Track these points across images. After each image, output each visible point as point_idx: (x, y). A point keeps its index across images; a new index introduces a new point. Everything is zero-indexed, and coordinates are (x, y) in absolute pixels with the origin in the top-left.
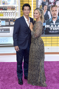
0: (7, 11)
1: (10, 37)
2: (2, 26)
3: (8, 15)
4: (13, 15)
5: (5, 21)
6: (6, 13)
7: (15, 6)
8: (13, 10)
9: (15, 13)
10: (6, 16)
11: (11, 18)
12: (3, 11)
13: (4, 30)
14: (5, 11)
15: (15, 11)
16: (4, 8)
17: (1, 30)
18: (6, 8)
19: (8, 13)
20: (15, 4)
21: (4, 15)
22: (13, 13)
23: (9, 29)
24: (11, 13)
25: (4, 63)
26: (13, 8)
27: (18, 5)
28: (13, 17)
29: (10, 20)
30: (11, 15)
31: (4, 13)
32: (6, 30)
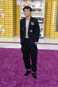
0: (35, 12)
3: (36, 15)
4: (39, 15)
6: (34, 14)
7: (41, 8)
8: (40, 11)
9: (41, 14)
10: (34, 15)
11: (38, 17)
14: (34, 12)
15: (41, 12)
18: (34, 10)
19: (36, 14)
20: (41, 7)
21: (33, 15)
22: (39, 14)
24: (37, 14)
26: (40, 10)
27: (43, 8)
28: (39, 17)
30: (37, 15)
31: (33, 14)
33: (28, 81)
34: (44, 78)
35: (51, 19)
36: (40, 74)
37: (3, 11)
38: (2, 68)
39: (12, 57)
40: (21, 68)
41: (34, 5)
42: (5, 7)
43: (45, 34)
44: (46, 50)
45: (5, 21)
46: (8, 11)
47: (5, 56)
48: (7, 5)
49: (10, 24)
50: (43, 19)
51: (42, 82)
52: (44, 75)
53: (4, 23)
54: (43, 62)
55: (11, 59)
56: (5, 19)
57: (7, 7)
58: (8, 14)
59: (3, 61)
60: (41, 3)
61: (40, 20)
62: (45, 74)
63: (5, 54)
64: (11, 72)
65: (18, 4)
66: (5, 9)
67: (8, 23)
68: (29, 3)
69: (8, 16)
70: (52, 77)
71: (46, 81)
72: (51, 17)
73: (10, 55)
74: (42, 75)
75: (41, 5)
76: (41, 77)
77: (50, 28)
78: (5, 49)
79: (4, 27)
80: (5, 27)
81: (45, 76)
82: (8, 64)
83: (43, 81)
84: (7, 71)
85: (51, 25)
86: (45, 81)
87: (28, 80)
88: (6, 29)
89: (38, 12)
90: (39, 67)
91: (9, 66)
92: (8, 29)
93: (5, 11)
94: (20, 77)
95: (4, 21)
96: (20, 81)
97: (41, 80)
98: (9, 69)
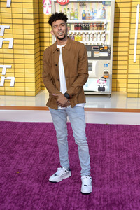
33: (73, 204)
34: (111, 194)
35: (129, 47)
36: (101, 187)
37: (10, 31)
38: (7, 170)
39: (33, 144)
41: (86, 15)
42: (15, 21)
43: (115, 85)
44: (117, 125)
45: (16, 56)
46: (21, 32)
47: (16, 142)
48: (20, 16)
49: (26, 61)
50: (109, 48)
51: (107, 205)
52: (111, 187)
53: (12, 61)
54: (108, 155)
55: (30, 150)
56: (16, 51)
57: (21, 21)
58: (21, 37)
60: (104, 10)
61: (101, 51)
62: (116, 184)
63: (16, 137)
64: (30, 182)
66: (15, 26)
67: (22, 61)
68: (73, 9)
69: (22, 42)
70: (132, 192)
71: (117, 203)
72: (129, 42)
73: (29, 140)
74: (106, 188)
75: (105, 14)
76: (105, 193)
77: (128, 70)
78: (14, 125)
79: (12, 70)
80: (17, 71)
81: (114, 190)
82: (23, 161)
83: (109, 202)
84: (20, 178)
85: (130, 62)
86: (115, 203)
87: (71, 201)
88: (17, 75)
89: (97, 32)
92: (23, 75)
93: (15, 31)
94: (51, 193)
95: (12, 56)
96: (51, 204)
97: (105, 201)
98: (24, 173)
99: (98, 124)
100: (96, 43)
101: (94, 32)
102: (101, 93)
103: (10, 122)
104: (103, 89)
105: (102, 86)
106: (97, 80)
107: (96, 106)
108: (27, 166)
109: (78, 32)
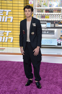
0: (53, 13)
1: (54, 39)
2: (47, 28)
3: (54, 18)
4: (58, 18)
5: (50, 23)
6: (52, 16)
7: (61, 8)
8: (59, 12)
10: (52, 18)
12: (49, 13)
13: (49, 32)
14: (51, 13)
15: (61, 13)
16: (50, 11)
17: (46, 32)
18: (52, 11)
19: (54, 16)
21: (50, 17)
22: (58, 16)
23: (54, 30)
24: (56, 16)
25: (48, 63)
28: (59, 19)
29: (55, 22)
30: (56, 18)
31: (50, 16)
32: (51, 32)
37: (11, 13)
38: (10, 88)
40: (35, 89)
41: (51, 5)
42: (14, 8)
46: (17, 13)
47: (14, 72)
48: (17, 5)
53: (12, 29)
55: (22, 77)
56: (14, 24)
57: (17, 8)
58: (17, 16)
59: (12, 79)
61: (59, 24)
63: (14, 70)
65: (31, 3)
66: (14, 10)
67: (17, 29)
68: (44, 1)
69: (17, 19)
78: (13, 63)
79: (12, 34)
80: (14, 34)
82: (18, 83)
84: (17, 93)
88: (14, 36)
89: (57, 13)
90: (60, 89)
91: (20, 85)
92: (18, 36)
93: (14, 13)
95: (12, 26)
98: (19, 89)
99: (58, 64)
100: (57, 20)
101: (55, 14)
102: (59, 46)
103: (10, 61)
104: (60, 44)
105: (59, 43)
106: (57, 39)
107: (56, 54)
108: (20, 86)
109: (47, 13)
